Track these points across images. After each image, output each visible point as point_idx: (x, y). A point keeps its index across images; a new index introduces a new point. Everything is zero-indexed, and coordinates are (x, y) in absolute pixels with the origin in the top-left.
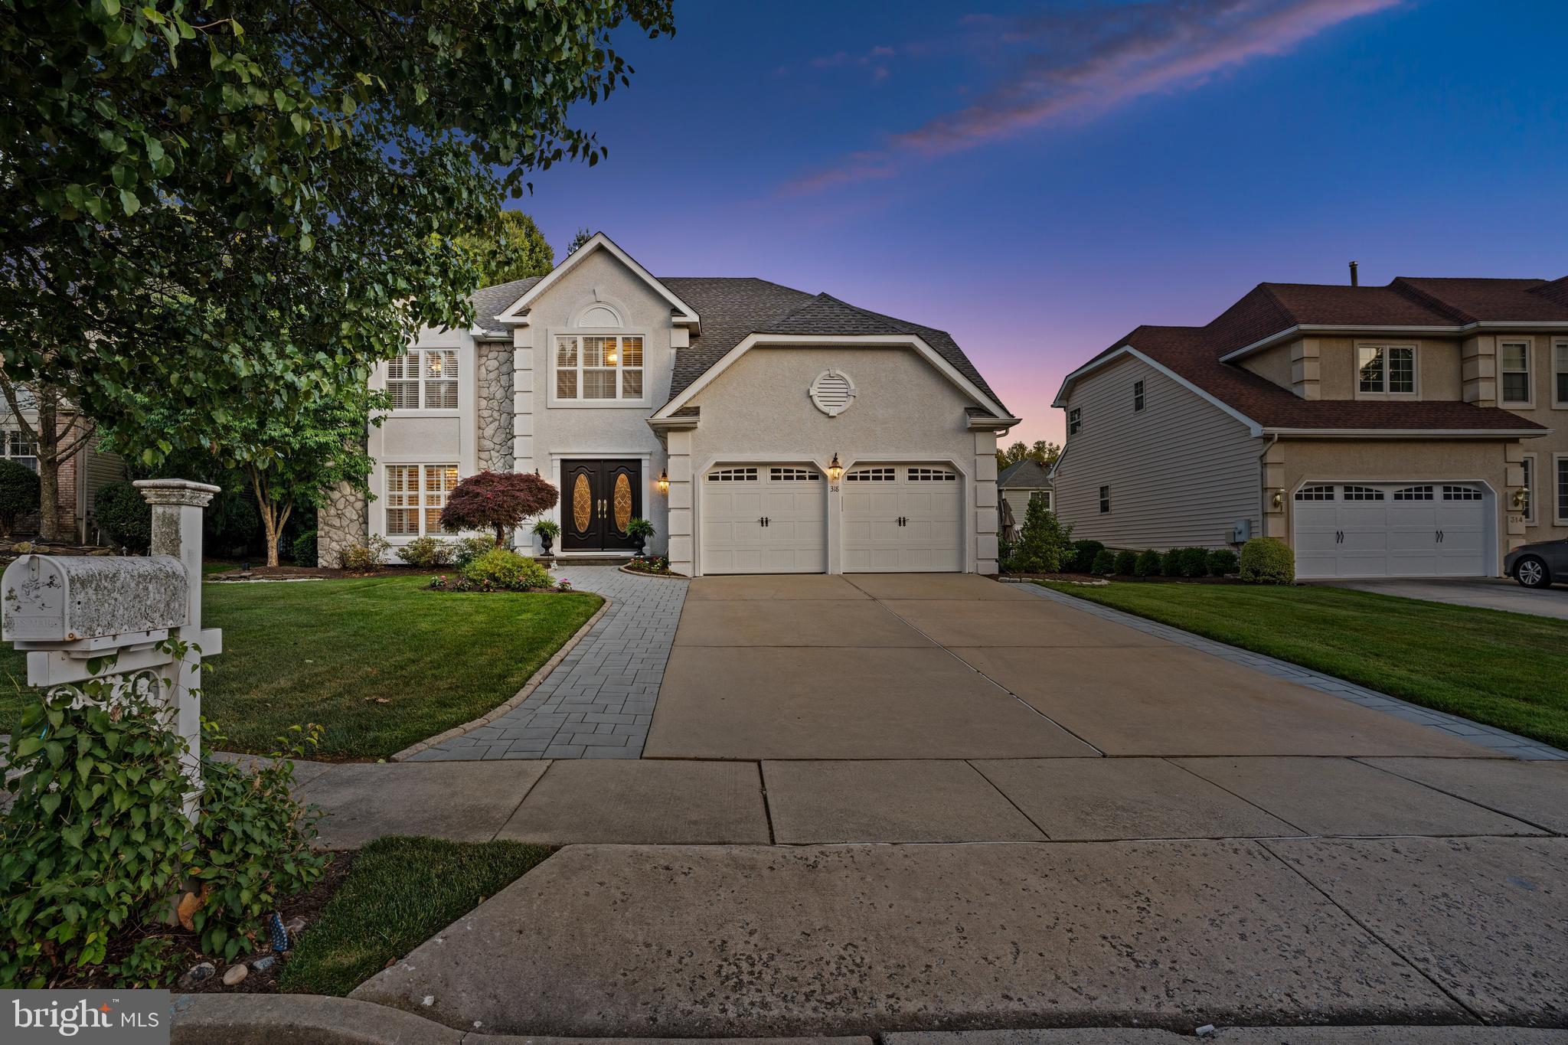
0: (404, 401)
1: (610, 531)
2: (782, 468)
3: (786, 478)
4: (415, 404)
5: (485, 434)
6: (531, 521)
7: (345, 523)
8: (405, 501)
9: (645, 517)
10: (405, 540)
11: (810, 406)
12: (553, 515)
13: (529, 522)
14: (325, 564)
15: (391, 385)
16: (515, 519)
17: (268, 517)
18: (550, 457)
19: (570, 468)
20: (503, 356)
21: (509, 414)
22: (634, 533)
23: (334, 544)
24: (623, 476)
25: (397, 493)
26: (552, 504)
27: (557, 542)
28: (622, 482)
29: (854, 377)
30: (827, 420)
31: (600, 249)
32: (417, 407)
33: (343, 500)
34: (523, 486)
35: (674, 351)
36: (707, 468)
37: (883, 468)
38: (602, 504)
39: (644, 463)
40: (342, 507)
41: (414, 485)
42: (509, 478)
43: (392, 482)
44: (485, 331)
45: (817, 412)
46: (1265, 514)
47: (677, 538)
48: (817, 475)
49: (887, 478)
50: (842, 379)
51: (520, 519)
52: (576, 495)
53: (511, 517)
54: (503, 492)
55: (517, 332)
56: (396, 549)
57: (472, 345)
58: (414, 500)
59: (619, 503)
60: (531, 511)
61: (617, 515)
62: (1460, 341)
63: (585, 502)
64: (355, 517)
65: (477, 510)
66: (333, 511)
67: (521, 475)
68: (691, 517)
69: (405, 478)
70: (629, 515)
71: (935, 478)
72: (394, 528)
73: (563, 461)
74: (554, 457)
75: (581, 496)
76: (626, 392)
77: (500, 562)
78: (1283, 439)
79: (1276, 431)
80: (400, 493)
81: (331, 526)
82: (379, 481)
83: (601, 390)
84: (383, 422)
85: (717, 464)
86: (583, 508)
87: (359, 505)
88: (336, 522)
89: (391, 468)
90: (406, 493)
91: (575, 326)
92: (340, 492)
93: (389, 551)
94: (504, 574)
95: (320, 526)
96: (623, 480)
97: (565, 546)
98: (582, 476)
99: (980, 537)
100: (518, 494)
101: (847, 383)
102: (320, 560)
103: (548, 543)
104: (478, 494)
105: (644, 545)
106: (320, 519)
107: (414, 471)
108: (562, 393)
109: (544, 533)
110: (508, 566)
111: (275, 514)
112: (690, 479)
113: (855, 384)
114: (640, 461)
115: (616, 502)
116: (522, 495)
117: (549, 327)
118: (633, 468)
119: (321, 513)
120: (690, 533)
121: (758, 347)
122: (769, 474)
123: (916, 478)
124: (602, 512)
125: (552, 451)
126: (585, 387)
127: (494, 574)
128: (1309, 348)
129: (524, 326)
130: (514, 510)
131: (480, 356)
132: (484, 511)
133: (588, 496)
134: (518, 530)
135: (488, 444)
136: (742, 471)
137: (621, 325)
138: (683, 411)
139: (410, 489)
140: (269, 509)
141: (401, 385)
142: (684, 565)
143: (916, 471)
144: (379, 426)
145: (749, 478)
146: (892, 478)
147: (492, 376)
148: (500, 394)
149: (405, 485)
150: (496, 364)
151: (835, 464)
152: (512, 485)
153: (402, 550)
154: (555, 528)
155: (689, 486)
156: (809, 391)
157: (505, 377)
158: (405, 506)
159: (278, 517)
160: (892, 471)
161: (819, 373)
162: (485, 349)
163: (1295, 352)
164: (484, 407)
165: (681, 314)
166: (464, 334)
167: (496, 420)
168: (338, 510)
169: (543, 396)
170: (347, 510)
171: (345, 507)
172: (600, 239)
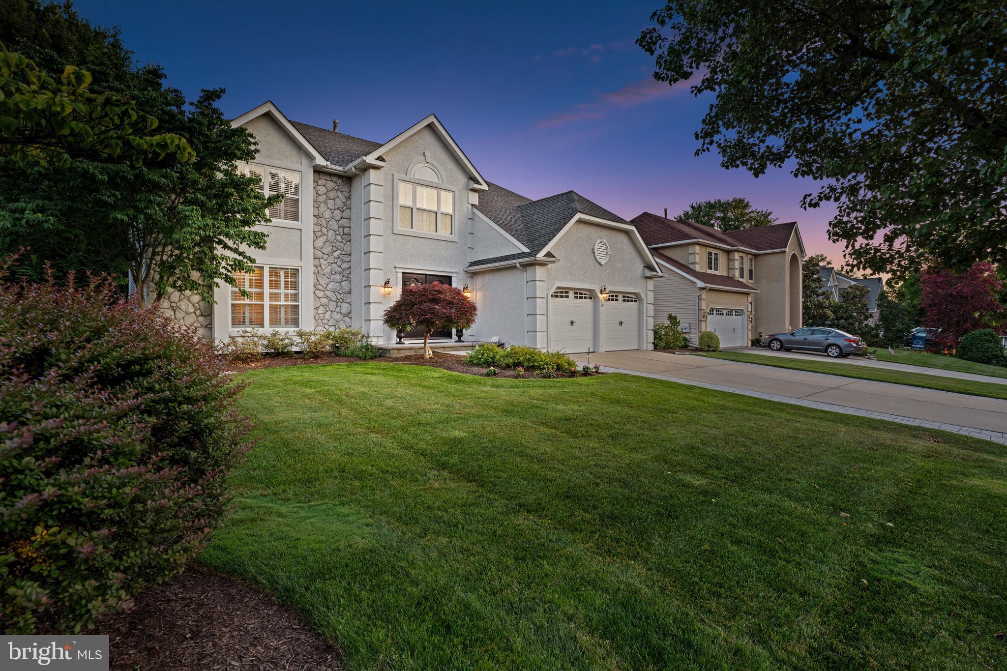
2: (579, 292)
3: (580, 297)
5: (316, 245)
8: (247, 297)
11: (593, 257)
18: (395, 270)
29: (610, 243)
30: (600, 267)
31: (432, 127)
33: (177, 293)
35: (470, 206)
36: (553, 289)
37: (616, 295)
39: (453, 280)
40: (176, 300)
44: (328, 165)
45: (597, 262)
46: (700, 321)
47: (540, 333)
48: (594, 296)
49: (617, 300)
55: (372, 172)
57: (311, 171)
62: (728, 252)
64: (191, 310)
68: (546, 320)
71: (631, 301)
72: (238, 321)
73: (406, 273)
74: (398, 270)
76: (442, 229)
78: (711, 290)
79: (709, 285)
83: (425, 225)
85: (558, 288)
91: (412, 176)
99: (648, 332)
103: (402, 334)
105: (462, 335)
107: (257, 270)
108: (401, 223)
112: (545, 296)
113: (610, 248)
114: (449, 277)
120: (546, 330)
121: (580, 221)
122: (574, 295)
123: (625, 301)
125: (397, 266)
126: (417, 221)
128: (697, 249)
129: (379, 168)
131: (318, 183)
136: (563, 292)
137: (441, 182)
143: (625, 297)
145: (565, 296)
147: (321, 198)
149: (248, 283)
151: (604, 291)
155: (545, 300)
156: (593, 248)
158: (248, 301)
161: (597, 240)
163: (691, 250)
165: (478, 183)
166: (305, 161)
167: (324, 234)
168: (172, 302)
169: (390, 224)
170: (182, 303)
171: (180, 300)
172: (431, 119)
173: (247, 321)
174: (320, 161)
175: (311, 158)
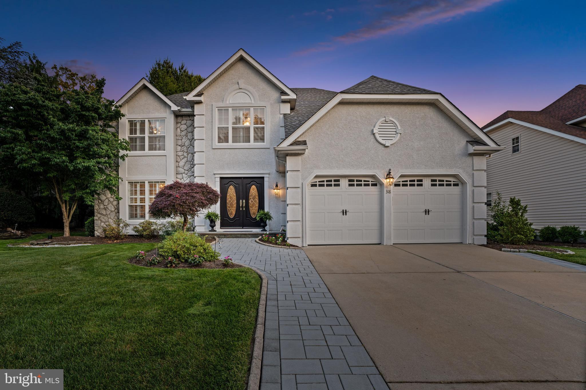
0: (138, 147)
1: (247, 217)
2: (355, 179)
3: (357, 185)
4: (143, 148)
5: (180, 165)
6: (203, 213)
7: (108, 213)
8: (138, 201)
9: (266, 210)
10: (137, 222)
11: (373, 140)
12: (216, 208)
13: (202, 212)
14: (98, 234)
15: (131, 139)
16: (193, 211)
17: (64, 209)
18: (214, 176)
19: (225, 181)
20: (189, 122)
21: (192, 154)
22: (261, 219)
23: (103, 224)
24: (254, 187)
25: (134, 197)
26: (216, 202)
27: (218, 223)
28: (254, 190)
29: (400, 122)
30: (383, 148)
31: (242, 59)
32: (144, 150)
33: (107, 200)
34: (198, 190)
35: (282, 116)
36: (310, 179)
37: (416, 179)
38: (243, 202)
39: (266, 179)
40: (106, 204)
41: (142, 192)
42: (190, 185)
43: (132, 191)
44: (179, 108)
45: (377, 144)
47: (292, 223)
48: (376, 183)
49: (418, 185)
50: (393, 122)
51: (197, 211)
52: (228, 197)
53: (191, 210)
54: (186, 194)
55: (196, 106)
56: (132, 227)
57: (172, 117)
58: (143, 200)
59: (252, 201)
60: (203, 206)
61: (250, 208)
63: (233, 201)
64: (113, 210)
65: (170, 205)
66: (102, 206)
67: (197, 184)
68: (300, 210)
69: (138, 188)
70: (257, 208)
71: (447, 185)
72: (133, 216)
73: (221, 178)
74: (216, 176)
75: (231, 197)
76: (256, 140)
77: (181, 242)
80: (136, 197)
81: (102, 214)
82: (124, 190)
83: (242, 139)
84: (126, 159)
85: (317, 177)
86: (232, 205)
87: (115, 203)
88: (104, 212)
89: (131, 183)
90: (139, 196)
91: (228, 102)
92: (106, 196)
93: (128, 228)
94: (184, 252)
95: (96, 214)
96: (254, 189)
97: (222, 226)
98: (231, 187)
99: (475, 221)
100: (195, 195)
101: (396, 125)
102: (96, 232)
103: (213, 224)
104: (171, 195)
105: (266, 225)
106: (95, 211)
107: (143, 184)
108: (220, 140)
109: (211, 218)
110: (187, 245)
111: (68, 208)
112: (300, 186)
113: (401, 126)
114: (263, 178)
115: (250, 201)
116: (198, 196)
117: (213, 103)
118: (259, 181)
119: (96, 207)
120: (300, 219)
121: (342, 103)
122: (348, 183)
123: (435, 185)
124: (242, 207)
125: (215, 173)
126: (233, 137)
127: (177, 251)
129: (200, 102)
130: (193, 205)
131: (177, 123)
132: (174, 206)
133: (235, 198)
134: (196, 217)
135: (181, 170)
136: (331, 181)
137: (253, 102)
138: (296, 143)
139: (141, 194)
140: (64, 205)
141: (136, 139)
142: (296, 239)
143: (435, 181)
144: (124, 160)
145: (335, 185)
146: (421, 185)
147: (183, 133)
148: (187, 143)
149: (138, 192)
150: (185, 127)
151: (389, 175)
152: (192, 190)
153: (136, 227)
154: (217, 216)
155: (299, 190)
156: (373, 130)
157: (190, 134)
158: (138, 203)
159: (70, 209)
160: (421, 181)
161: (378, 120)
162: (179, 119)
164: (179, 150)
165: (287, 94)
166: (168, 110)
167: (185, 157)
168: (104, 205)
169: (210, 142)
170: (109, 206)
171: (108, 204)
172: (241, 53)
173: (138, 215)
174: (174, 108)
175: (170, 107)
